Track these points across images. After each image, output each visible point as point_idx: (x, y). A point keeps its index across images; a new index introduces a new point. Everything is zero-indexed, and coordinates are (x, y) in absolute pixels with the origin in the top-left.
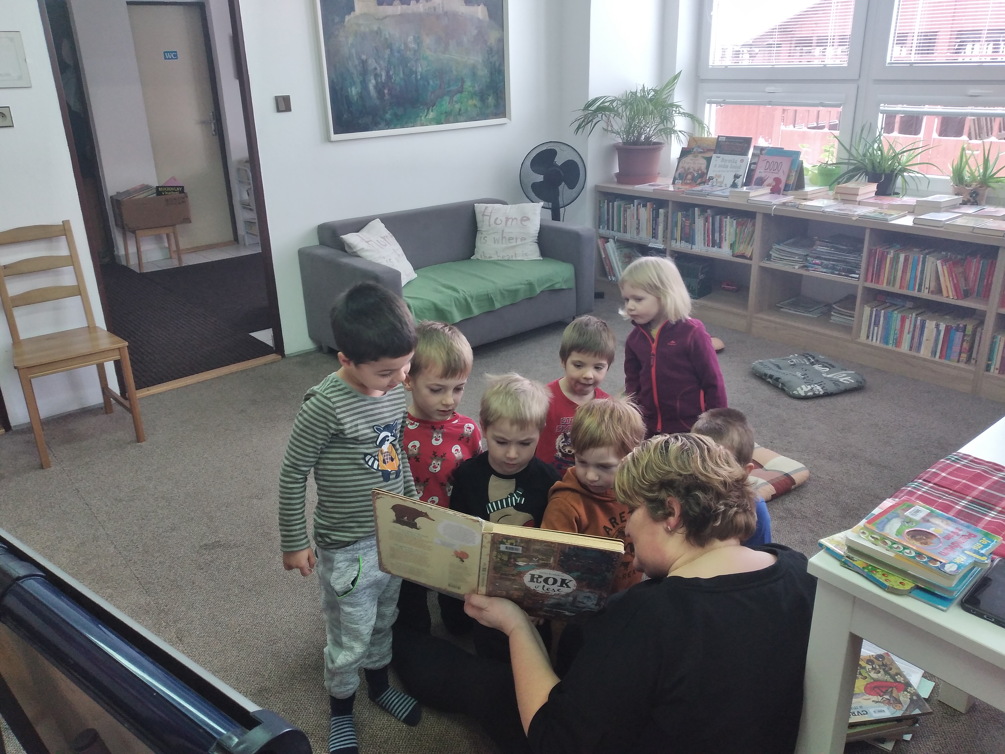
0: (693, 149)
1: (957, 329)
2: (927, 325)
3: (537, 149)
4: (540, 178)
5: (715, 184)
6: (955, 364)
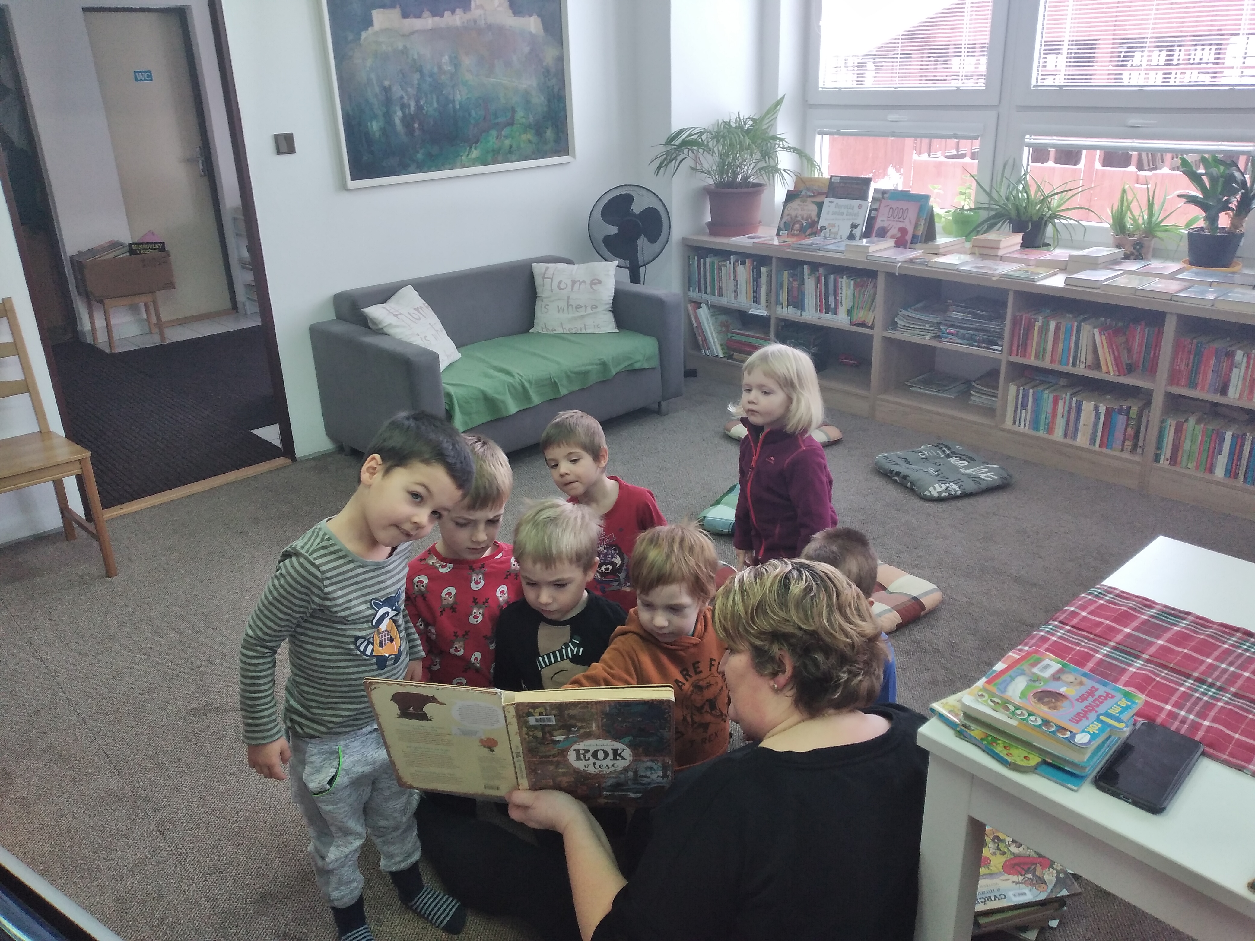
0: (801, 192)
1: (1120, 411)
2: (1084, 407)
3: (608, 194)
4: (613, 230)
5: (827, 236)
6: (1117, 454)
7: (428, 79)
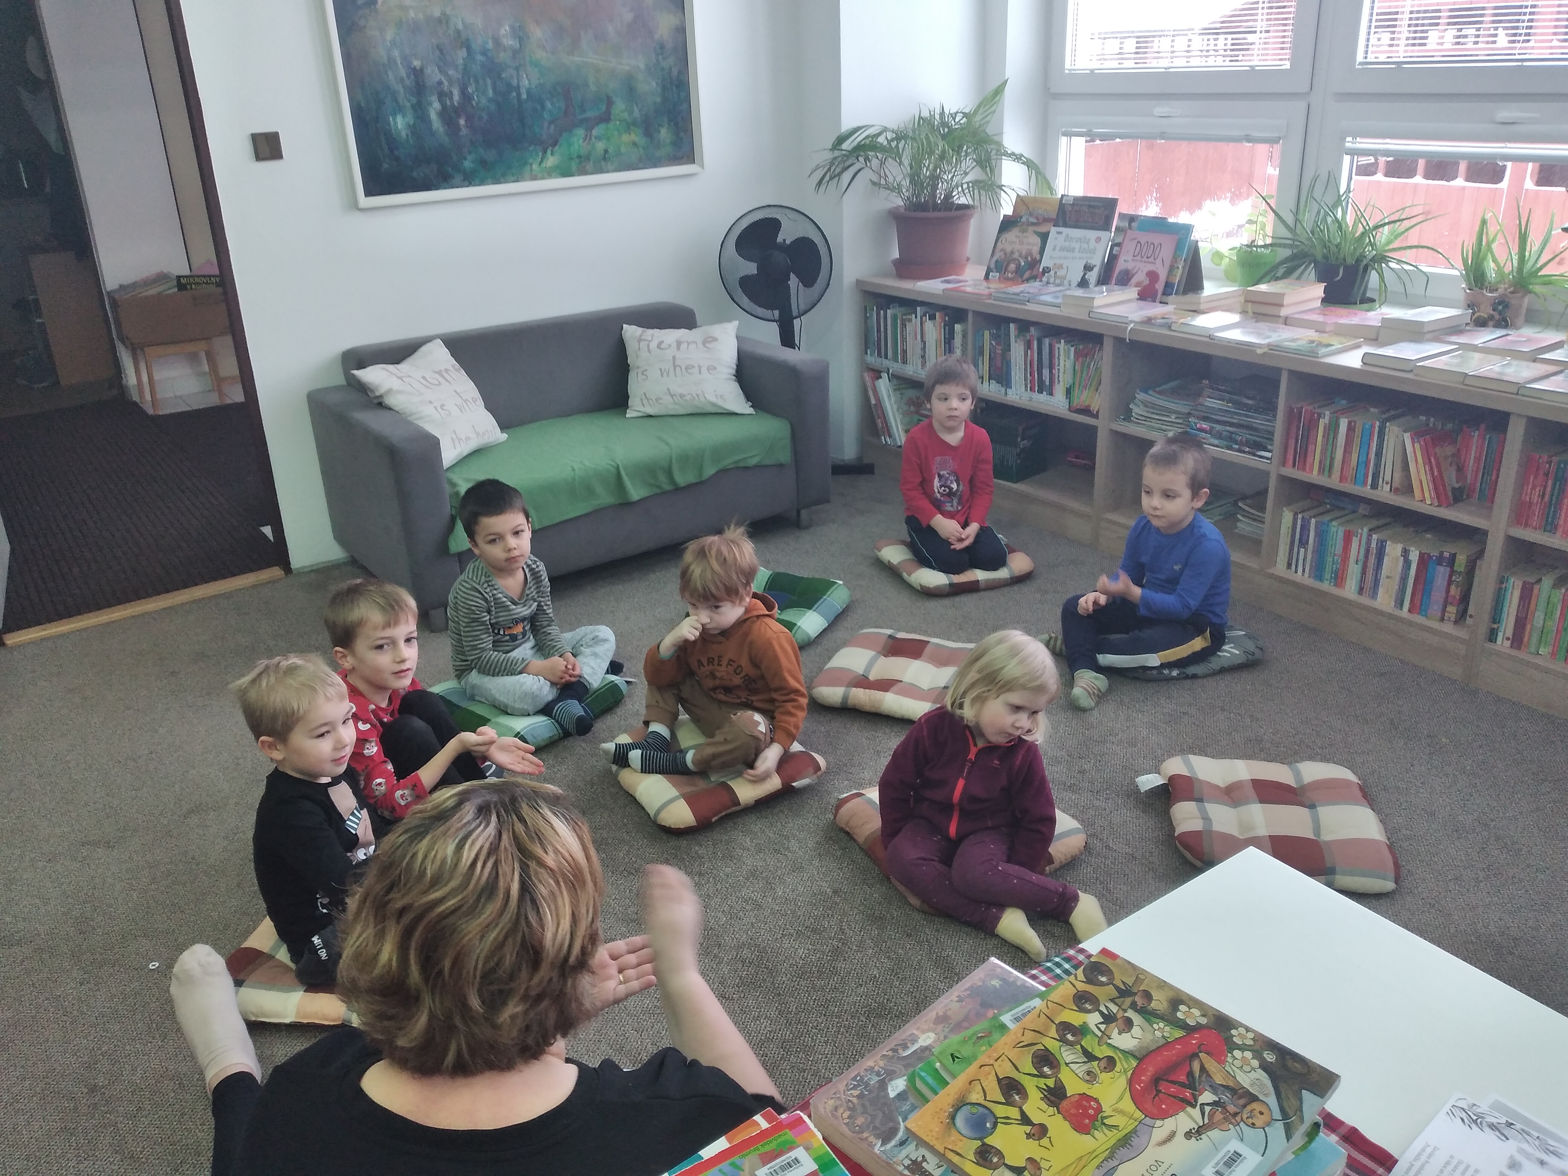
0: (1021, 217)
1: (1440, 560)
2: (1388, 550)
3: (747, 218)
4: (751, 268)
5: (1052, 280)
6: (1435, 625)
7: (479, 58)
